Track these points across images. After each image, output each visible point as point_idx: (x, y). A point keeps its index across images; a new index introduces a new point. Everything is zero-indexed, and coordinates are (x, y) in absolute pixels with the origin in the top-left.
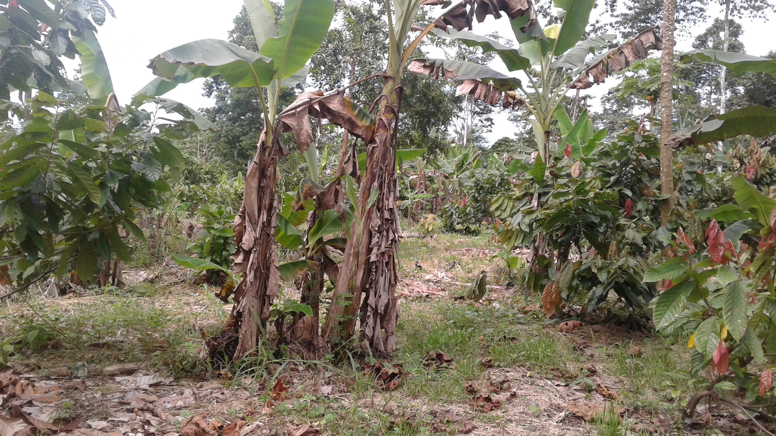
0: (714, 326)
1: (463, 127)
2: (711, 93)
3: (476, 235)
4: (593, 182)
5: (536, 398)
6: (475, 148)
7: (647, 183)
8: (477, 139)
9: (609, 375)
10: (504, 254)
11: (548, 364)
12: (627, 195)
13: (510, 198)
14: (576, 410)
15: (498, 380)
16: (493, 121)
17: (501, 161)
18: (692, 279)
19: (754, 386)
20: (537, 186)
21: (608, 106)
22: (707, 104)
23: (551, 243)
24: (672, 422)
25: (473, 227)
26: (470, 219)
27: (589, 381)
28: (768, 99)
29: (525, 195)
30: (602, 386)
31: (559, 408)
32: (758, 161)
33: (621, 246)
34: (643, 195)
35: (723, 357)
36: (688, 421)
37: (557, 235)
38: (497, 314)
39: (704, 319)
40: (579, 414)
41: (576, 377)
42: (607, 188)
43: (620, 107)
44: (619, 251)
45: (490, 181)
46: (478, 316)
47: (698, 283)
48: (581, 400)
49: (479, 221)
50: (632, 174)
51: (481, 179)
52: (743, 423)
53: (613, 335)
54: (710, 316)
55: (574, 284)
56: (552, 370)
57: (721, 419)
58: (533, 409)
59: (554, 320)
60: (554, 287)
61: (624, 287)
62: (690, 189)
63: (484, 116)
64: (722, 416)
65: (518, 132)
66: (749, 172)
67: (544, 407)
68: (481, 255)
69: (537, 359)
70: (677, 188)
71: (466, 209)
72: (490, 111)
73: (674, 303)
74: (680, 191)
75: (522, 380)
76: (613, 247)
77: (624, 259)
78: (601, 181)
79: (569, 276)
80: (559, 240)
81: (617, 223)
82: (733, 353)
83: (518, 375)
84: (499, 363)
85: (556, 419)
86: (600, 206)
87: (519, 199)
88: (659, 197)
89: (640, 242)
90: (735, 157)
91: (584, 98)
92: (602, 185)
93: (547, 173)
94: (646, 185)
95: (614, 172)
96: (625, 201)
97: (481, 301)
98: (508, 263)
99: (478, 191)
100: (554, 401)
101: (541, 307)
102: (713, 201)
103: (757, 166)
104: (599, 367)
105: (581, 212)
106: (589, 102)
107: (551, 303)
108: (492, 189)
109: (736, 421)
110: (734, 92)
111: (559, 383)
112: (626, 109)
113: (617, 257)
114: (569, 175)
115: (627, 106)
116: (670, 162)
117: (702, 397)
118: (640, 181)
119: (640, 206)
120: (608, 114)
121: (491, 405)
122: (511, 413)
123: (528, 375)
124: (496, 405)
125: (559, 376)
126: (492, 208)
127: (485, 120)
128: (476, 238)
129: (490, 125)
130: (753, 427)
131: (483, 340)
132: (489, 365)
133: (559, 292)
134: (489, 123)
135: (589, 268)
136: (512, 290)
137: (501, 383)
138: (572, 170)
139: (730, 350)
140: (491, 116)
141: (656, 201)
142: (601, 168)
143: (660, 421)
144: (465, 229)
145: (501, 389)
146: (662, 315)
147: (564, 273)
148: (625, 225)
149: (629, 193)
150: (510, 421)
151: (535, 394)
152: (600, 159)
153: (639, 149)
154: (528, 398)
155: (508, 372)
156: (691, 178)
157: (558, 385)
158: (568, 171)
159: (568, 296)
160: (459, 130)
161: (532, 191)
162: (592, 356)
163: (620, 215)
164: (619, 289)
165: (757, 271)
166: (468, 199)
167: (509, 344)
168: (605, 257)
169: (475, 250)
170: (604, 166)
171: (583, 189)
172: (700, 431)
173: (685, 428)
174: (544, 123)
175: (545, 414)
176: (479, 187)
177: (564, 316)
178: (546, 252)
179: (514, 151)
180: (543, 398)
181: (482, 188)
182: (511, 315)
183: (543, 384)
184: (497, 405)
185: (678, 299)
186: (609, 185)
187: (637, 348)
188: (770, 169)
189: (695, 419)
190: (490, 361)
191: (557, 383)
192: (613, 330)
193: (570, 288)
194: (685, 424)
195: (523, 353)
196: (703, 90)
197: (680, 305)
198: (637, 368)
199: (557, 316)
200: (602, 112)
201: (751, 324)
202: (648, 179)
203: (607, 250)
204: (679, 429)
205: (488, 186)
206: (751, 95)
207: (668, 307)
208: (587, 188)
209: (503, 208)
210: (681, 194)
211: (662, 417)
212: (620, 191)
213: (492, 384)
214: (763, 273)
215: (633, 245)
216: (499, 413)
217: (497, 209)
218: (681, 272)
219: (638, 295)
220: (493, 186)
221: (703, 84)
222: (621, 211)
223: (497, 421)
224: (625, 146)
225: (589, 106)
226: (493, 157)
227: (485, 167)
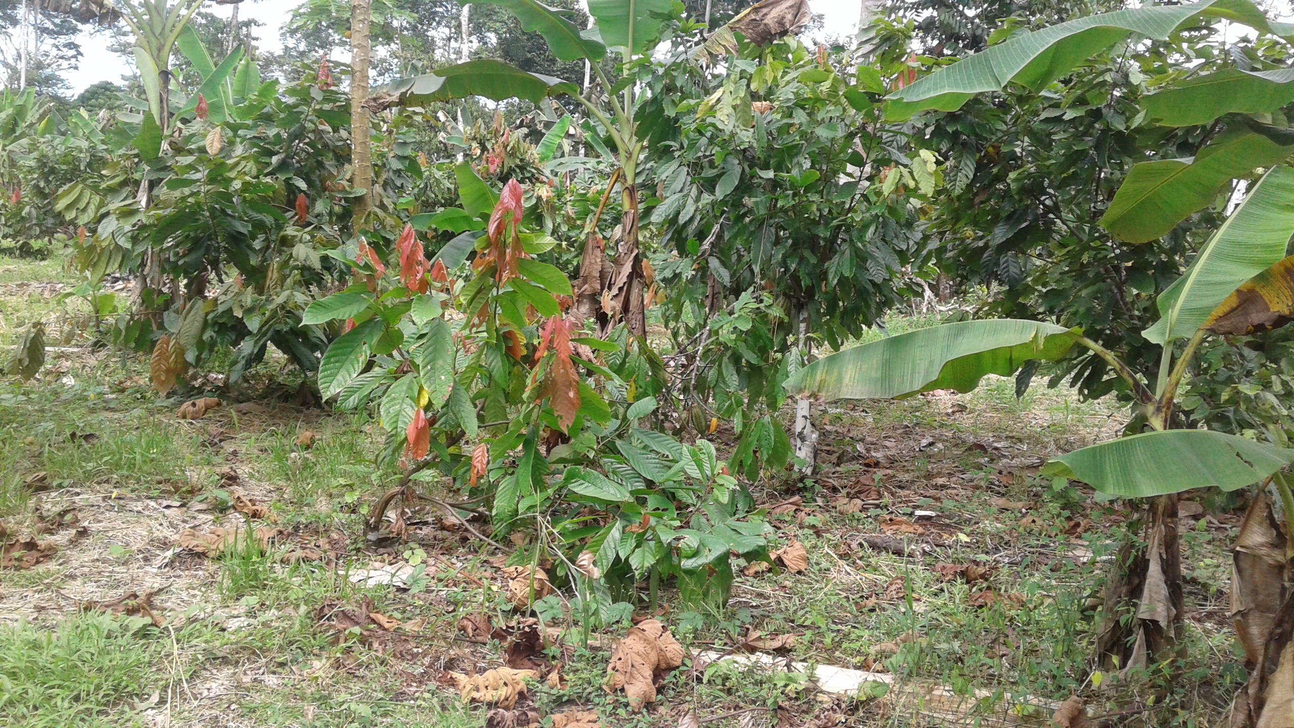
0: (410, 388)
1: (19, 56)
2: (449, 39)
3: (43, 259)
4: (243, 163)
5: (125, 532)
6: (43, 97)
7: (331, 169)
8: (50, 80)
9: (260, 480)
10: (86, 290)
11: (150, 474)
12: (298, 188)
13: (95, 189)
14: (195, 543)
15: (54, 509)
16: (81, 50)
17: (94, 123)
18: (379, 318)
19: (465, 472)
20: (147, 168)
21: (291, 43)
22: (443, 56)
23: (167, 267)
24: (348, 542)
25: (36, 244)
26: (30, 228)
27: (223, 494)
28: (529, 56)
29: (124, 184)
30: (244, 499)
31: (165, 544)
32: (505, 147)
33: (287, 271)
34: (325, 189)
35: (420, 433)
36: (372, 536)
37: (177, 254)
38: (64, 396)
39: (397, 379)
40: (200, 550)
41: (200, 490)
42: (266, 175)
43: (311, 48)
44: (283, 278)
45: (70, 158)
46: (29, 401)
47: (388, 324)
48: (205, 527)
49: (50, 232)
50: (308, 153)
51: (50, 154)
52: (453, 529)
53: (273, 417)
54: (405, 373)
55: (206, 337)
56: (160, 483)
57: (424, 528)
58: (116, 551)
59: (172, 400)
60: (172, 344)
61: (291, 338)
62: (399, 184)
63: (63, 39)
64: (426, 523)
65: (129, 73)
66: (493, 163)
67: (138, 545)
68: (47, 294)
69: (132, 465)
70: (381, 181)
71: (21, 209)
72: (75, 30)
73: (352, 357)
74: (385, 185)
75: (103, 504)
76: (273, 275)
77: (288, 292)
78: (257, 162)
79: (198, 324)
80: (180, 263)
81: (282, 233)
82: (436, 426)
83: (94, 498)
84: (59, 481)
85: (158, 562)
86: (252, 204)
87: (112, 190)
88: (350, 193)
89: (317, 265)
90: (474, 138)
91: (247, 24)
92: (259, 170)
93: (165, 146)
94: (330, 173)
95: (277, 148)
96: (296, 197)
97: (37, 375)
98: (95, 306)
99: (45, 176)
100: (157, 534)
101: (151, 380)
102: (442, 205)
103: (503, 155)
104: (243, 470)
105: (218, 214)
106: (254, 31)
107: (168, 371)
108: (72, 174)
109: (443, 528)
110: (482, 40)
111: (168, 503)
112: (321, 52)
113: (278, 290)
114: (202, 150)
115: (322, 47)
116: (366, 137)
117: (392, 497)
118: (320, 165)
119: (320, 207)
120: (291, 56)
121: (38, 554)
122: (75, 564)
123: (114, 496)
124: (46, 553)
125: (169, 492)
126: (60, 205)
127: (65, 46)
128: (42, 263)
129: (74, 57)
130: (465, 534)
131: (31, 443)
132: (41, 487)
133: (181, 352)
134: (73, 52)
135: (230, 311)
136: (102, 354)
137: (59, 514)
138: (207, 142)
139: (432, 422)
140: (77, 39)
141: (346, 200)
142: (255, 141)
143: (329, 543)
144: (21, 248)
145: (60, 524)
146: (334, 375)
147: (188, 320)
148: (294, 237)
149: (303, 185)
150: (73, 577)
151: (124, 526)
152: (256, 126)
153: (320, 114)
154: (110, 534)
155: (78, 494)
156: (401, 167)
157: (168, 507)
158: (201, 144)
159: (198, 359)
160: (11, 61)
161: (137, 176)
162: (235, 453)
163: (287, 221)
164: (281, 341)
165: (470, 302)
166: (26, 192)
167: (80, 446)
168: (260, 290)
169: (36, 284)
170: (259, 138)
171: (221, 175)
172: (389, 550)
173: (367, 549)
174: (158, 55)
175: (141, 556)
176: (47, 169)
177: (192, 392)
178: (165, 284)
179: (119, 107)
180: (138, 530)
181: (52, 171)
182: (92, 396)
183: (140, 509)
184: (49, 553)
185: (358, 350)
186: (270, 169)
187: (308, 434)
188: (522, 160)
189: (383, 532)
190: (44, 478)
191: (165, 503)
192: (274, 408)
193: (200, 345)
194: (368, 541)
195: (105, 459)
196: (438, 33)
197: (361, 359)
198: (306, 466)
199: (180, 392)
200: (281, 53)
201: (461, 381)
202: (333, 162)
203: (265, 277)
204: (358, 550)
205: (64, 167)
206: (506, 47)
207: (343, 363)
208: (232, 175)
209: (82, 205)
210: (385, 190)
211: (335, 536)
212: (287, 181)
213: (42, 518)
214: (479, 304)
215: (305, 269)
216: (52, 566)
217: (69, 207)
218: (363, 307)
219: (313, 351)
220: (76, 168)
221: (439, 23)
222: (289, 214)
223: (46, 581)
224: (296, 106)
225: (256, 39)
226: (79, 116)
227: (63, 134)
